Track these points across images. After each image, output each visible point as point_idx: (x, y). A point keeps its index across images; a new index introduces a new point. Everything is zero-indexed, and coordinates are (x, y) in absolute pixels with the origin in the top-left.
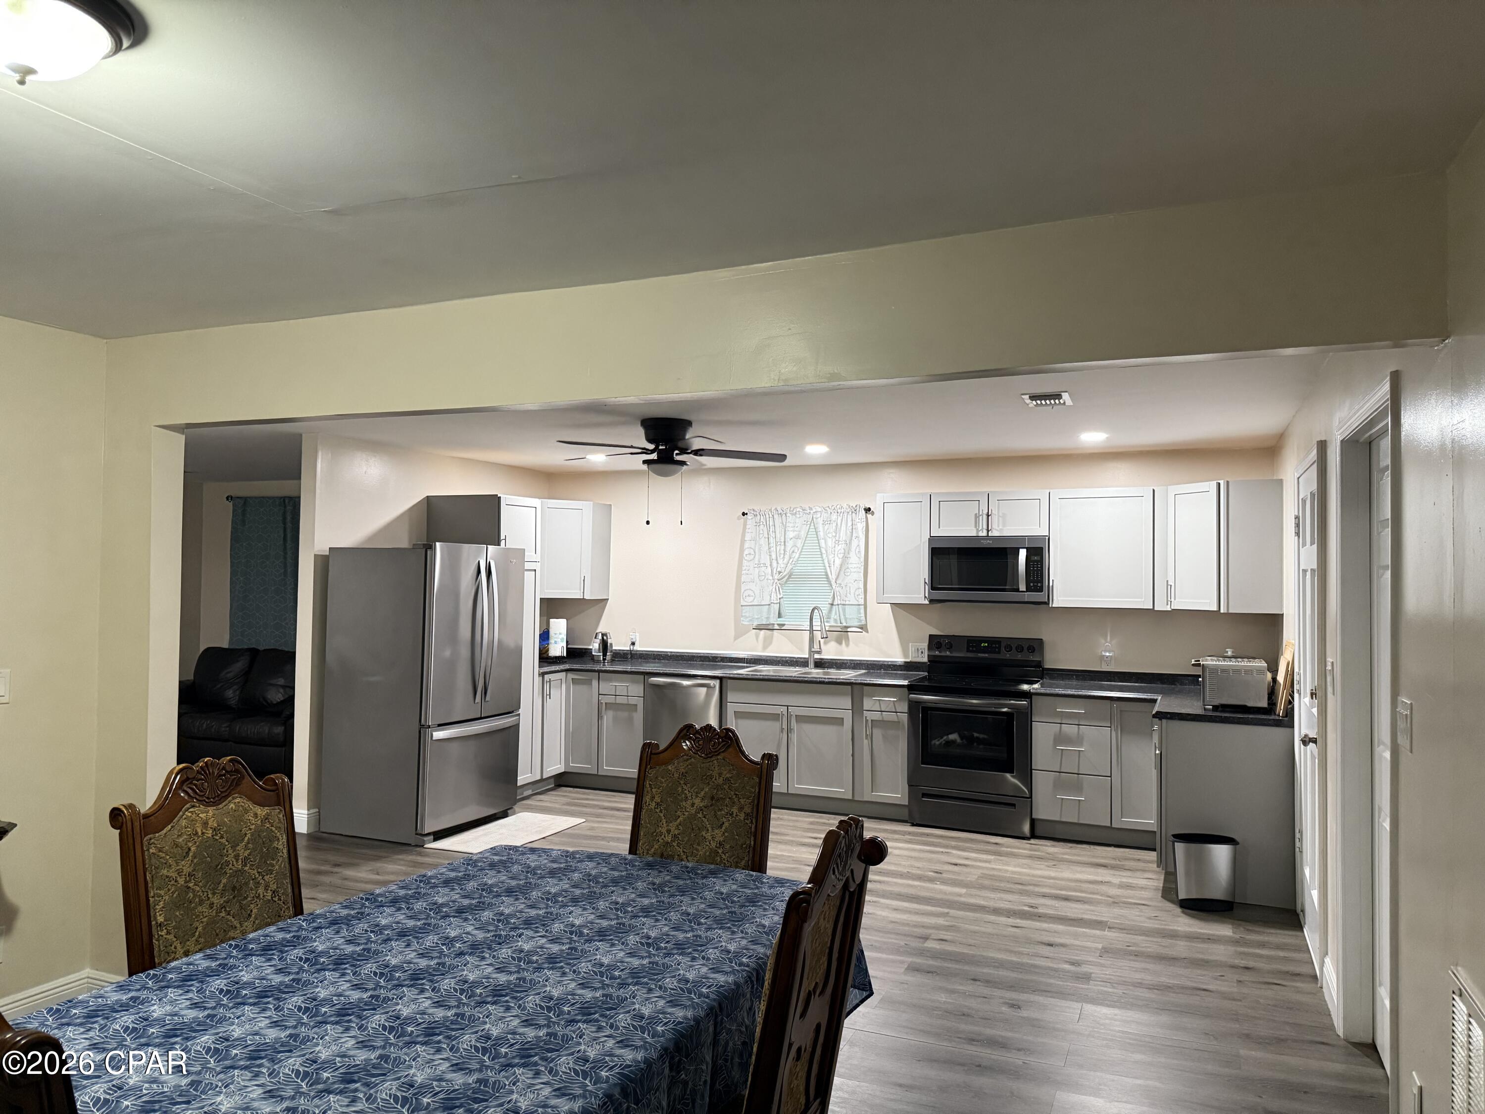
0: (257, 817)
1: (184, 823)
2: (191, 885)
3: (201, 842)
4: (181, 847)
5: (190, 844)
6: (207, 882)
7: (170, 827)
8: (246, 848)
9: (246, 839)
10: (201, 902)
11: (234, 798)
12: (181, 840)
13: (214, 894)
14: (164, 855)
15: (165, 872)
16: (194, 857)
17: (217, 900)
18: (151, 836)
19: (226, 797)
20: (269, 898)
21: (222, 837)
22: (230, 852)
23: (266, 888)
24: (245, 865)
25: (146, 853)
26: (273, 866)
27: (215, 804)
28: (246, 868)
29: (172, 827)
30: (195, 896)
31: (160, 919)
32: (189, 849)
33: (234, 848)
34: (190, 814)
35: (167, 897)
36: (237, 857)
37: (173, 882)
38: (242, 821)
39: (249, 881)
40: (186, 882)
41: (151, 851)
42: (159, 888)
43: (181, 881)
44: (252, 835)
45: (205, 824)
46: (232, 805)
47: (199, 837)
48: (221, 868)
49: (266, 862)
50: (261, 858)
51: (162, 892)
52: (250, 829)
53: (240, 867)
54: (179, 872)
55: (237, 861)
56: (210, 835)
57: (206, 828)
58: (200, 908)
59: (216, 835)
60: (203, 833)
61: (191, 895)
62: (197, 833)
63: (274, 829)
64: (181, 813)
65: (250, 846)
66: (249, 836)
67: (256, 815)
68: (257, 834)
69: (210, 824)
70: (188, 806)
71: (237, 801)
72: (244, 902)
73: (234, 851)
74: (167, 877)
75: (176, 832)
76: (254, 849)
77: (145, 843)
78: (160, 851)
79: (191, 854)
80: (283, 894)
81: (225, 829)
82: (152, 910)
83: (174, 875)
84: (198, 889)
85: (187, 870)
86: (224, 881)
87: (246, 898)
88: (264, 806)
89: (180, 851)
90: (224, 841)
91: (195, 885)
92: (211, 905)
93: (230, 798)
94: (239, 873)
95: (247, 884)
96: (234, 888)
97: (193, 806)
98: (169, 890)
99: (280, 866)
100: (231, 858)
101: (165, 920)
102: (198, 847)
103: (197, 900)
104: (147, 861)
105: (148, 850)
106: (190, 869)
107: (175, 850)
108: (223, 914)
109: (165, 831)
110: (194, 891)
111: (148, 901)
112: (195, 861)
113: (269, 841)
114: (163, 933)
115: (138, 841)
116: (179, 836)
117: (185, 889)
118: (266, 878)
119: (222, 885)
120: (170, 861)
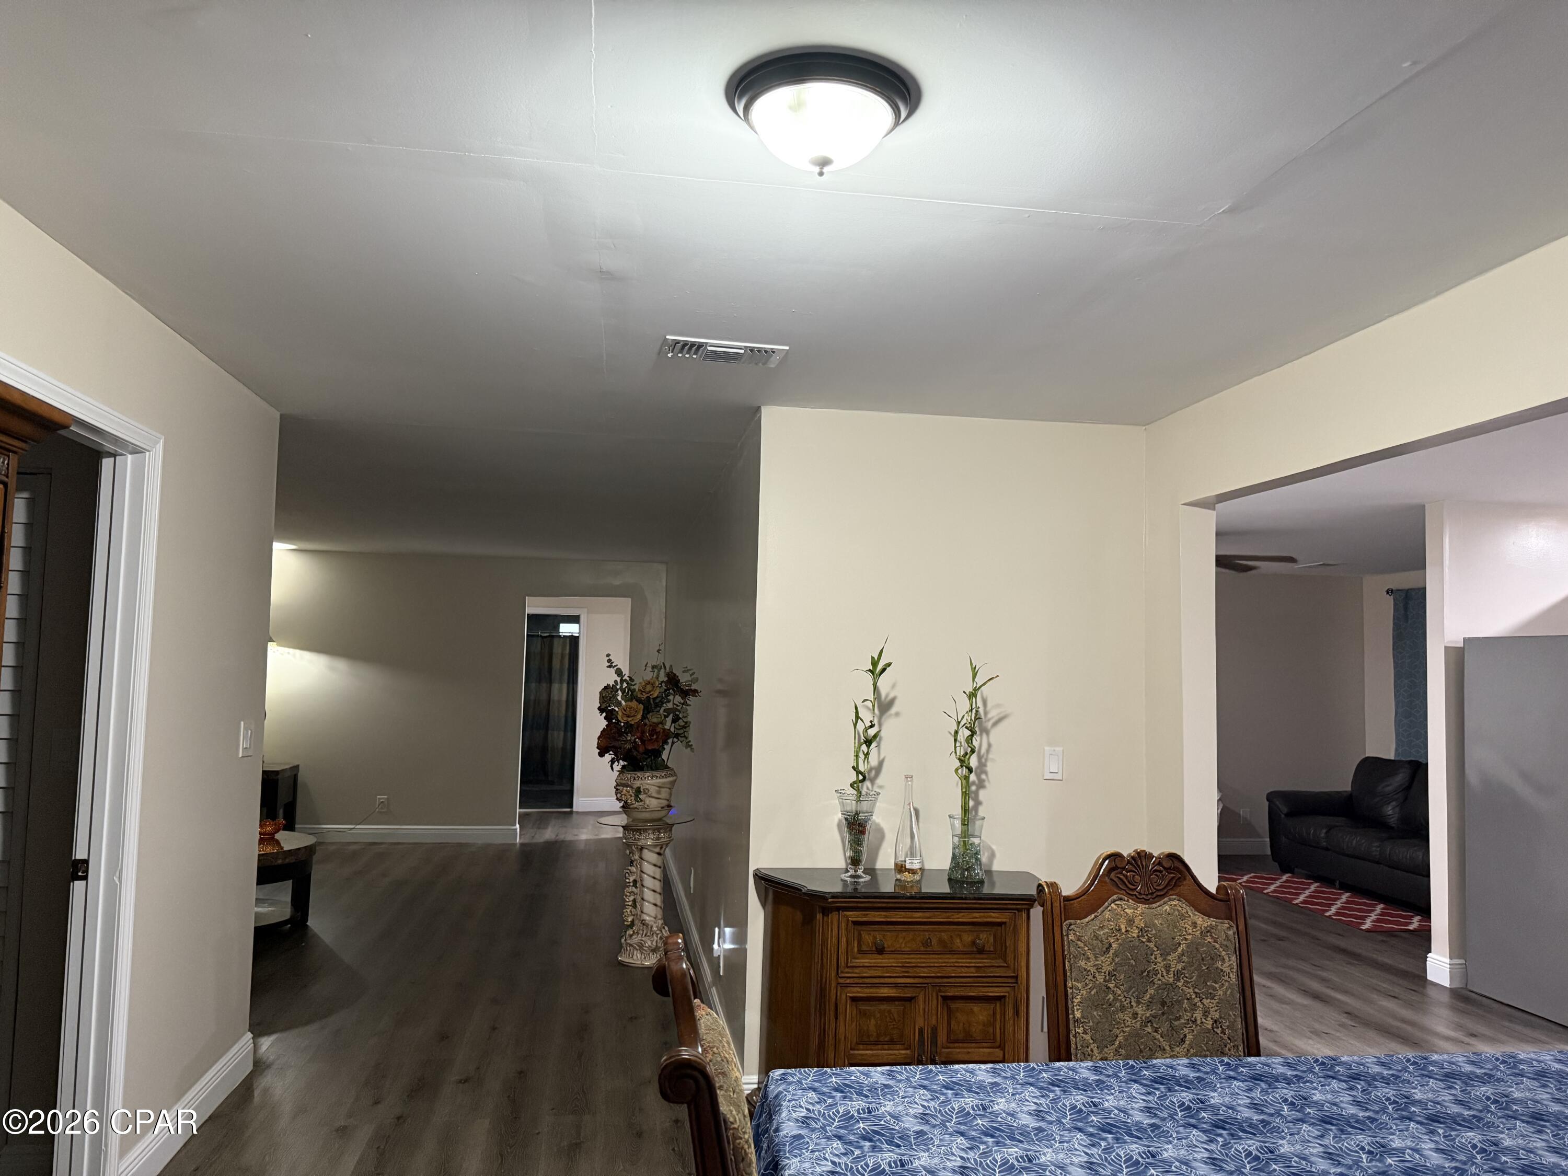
0: (1196, 927)
1: (1107, 914)
2: (1111, 985)
3: (1124, 941)
4: (1102, 941)
5: (1111, 940)
6: (1131, 988)
7: (1093, 916)
8: (1180, 960)
10: (1123, 1009)
11: (1170, 900)
12: (1101, 933)
13: (1138, 1003)
14: (1082, 945)
15: (1082, 963)
16: (1116, 955)
17: (1142, 1012)
18: (1072, 921)
19: (1163, 896)
20: (1210, 1027)
21: (1149, 940)
22: (1159, 959)
23: (1206, 1013)
24: (1178, 980)
25: (1065, 938)
26: (1215, 989)
27: (1146, 901)
28: (1180, 984)
29: (1096, 917)
30: (1115, 999)
31: (1078, 1015)
32: (1110, 945)
33: (1164, 955)
34: (1115, 907)
35: (1085, 992)
36: (1168, 968)
38: (1176, 927)
39: (1183, 1000)
40: (1106, 981)
41: (1070, 937)
42: (1077, 980)
43: (1100, 978)
44: (1188, 947)
45: (1131, 922)
46: (1166, 907)
47: (1122, 934)
48: (1147, 975)
49: (1205, 982)
50: (1199, 976)
51: (1079, 985)
52: (1186, 939)
53: (1171, 980)
54: (1098, 968)
55: (1168, 972)
56: (1135, 935)
57: (1131, 926)
58: (1121, 1015)
59: (1143, 936)
60: (1127, 931)
61: (1111, 997)
62: (1120, 930)
63: (1217, 946)
64: (1106, 904)
65: (1185, 958)
66: (1182, 946)
67: (1194, 924)
68: (1194, 947)
69: (1137, 922)
70: (1114, 897)
71: (1172, 903)
72: (1176, 1023)
73: (1165, 959)
74: (1085, 970)
75: (1099, 923)
76: (1190, 964)
77: (1065, 928)
78: (1079, 940)
79: (1112, 952)
80: (1228, 1027)
81: (1154, 932)
82: (1070, 1002)
83: (1093, 970)
84: (1119, 992)
85: (1107, 968)
86: (1151, 991)
87: (1178, 1019)
88: (1209, 916)
89: (1100, 945)
90: (1152, 945)
91: (1116, 986)
92: (1135, 1015)
93: (1166, 899)
94: (1168, 987)
95: (1179, 1002)
96: (1163, 1003)
97: (1121, 899)
98: (1086, 985)
99: (1225, 993)
100: (1160, 967)
101: (1082, 1017)
102: (1120, 945)
103: (1118, 1004)
104: (1066, 948)
105: (1067, 936)
106: (1110, 968)
107: (1095, 942)
108: (1149, 1029)
109: (1087, 920)
110: (1114, 993)
111: (1066, 991)
112: (1117, 960)
113: (1212, 959)
114: (1080, 1030)
115: (1057, 923)
116: (1101, 928)
117: (1104, 988)
118: (1205, 1001)
119: (1147, 997)
120: (1090, 953)
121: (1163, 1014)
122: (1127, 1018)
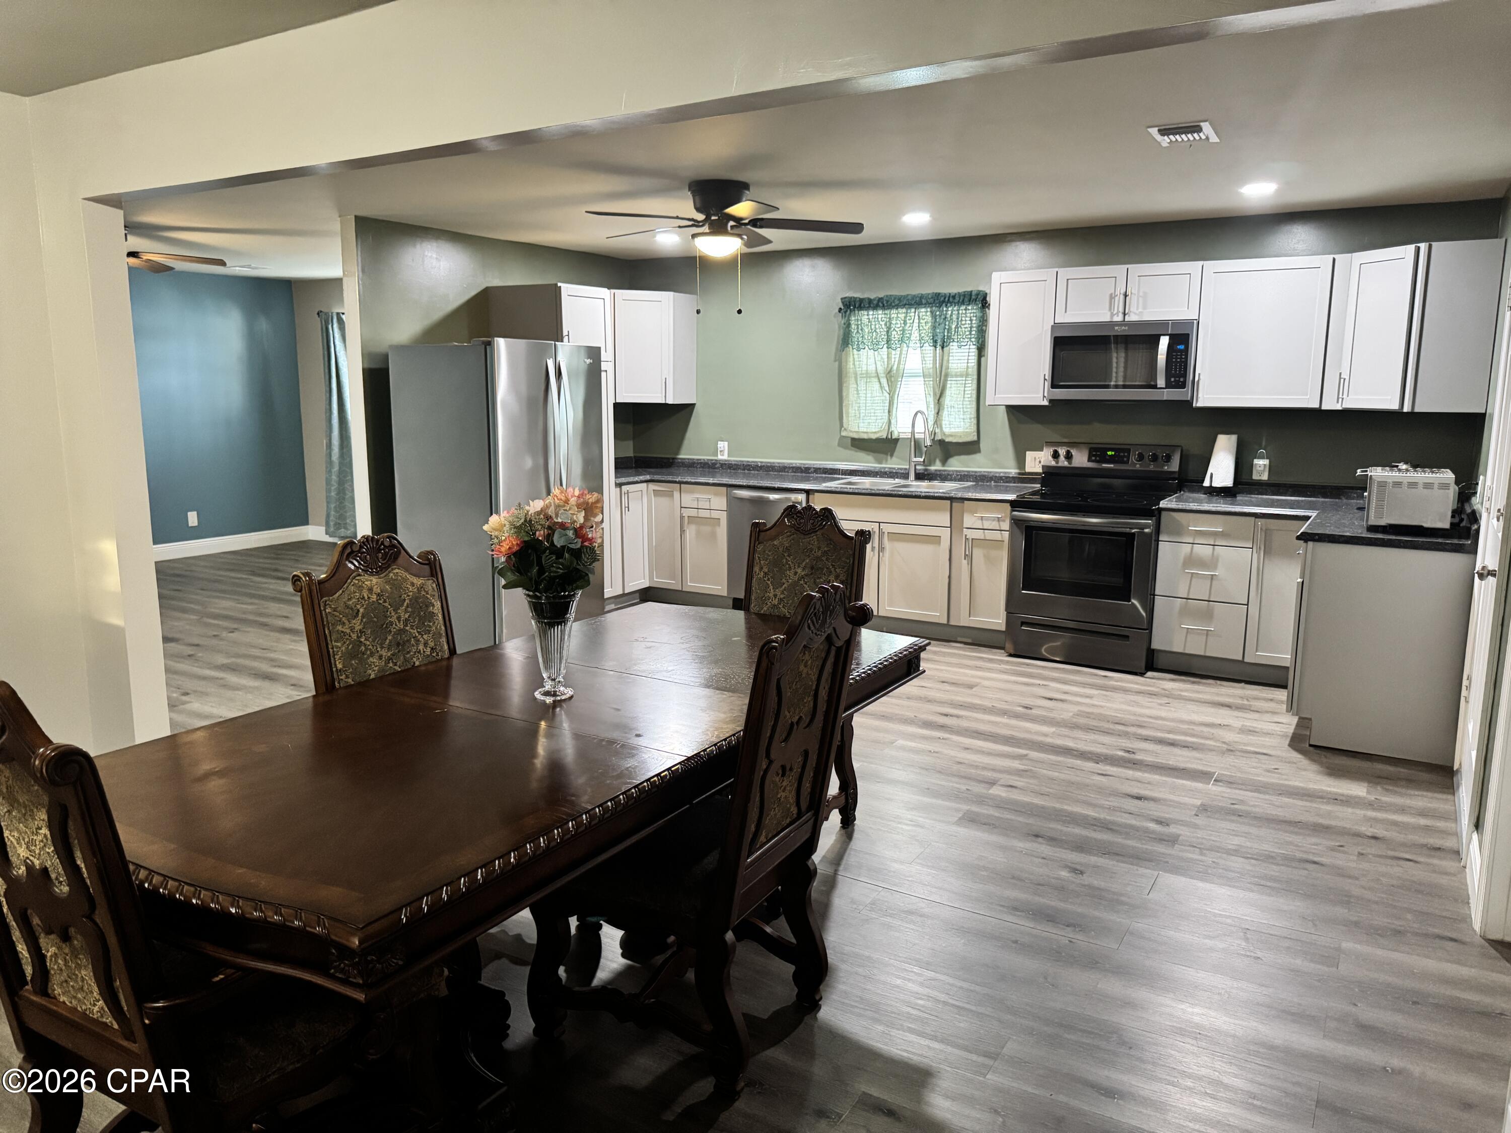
0: (413, 586)
1: (352, 588)
2: (362, 640)
3: (367, 605)
4: (352, 609)
5: (358, 607)
6: (376, 638)
7: (341, 591)
8: (406, 611)
9: (405, 604)
10: (372, 655)
11: (393, 569)
12: (351, 603)
13: (382, 648)
14: (338, 614)
15: (340, 628)
16: (363, 617)
17: (384, 653)
18: (326, 598)
19: (388, 567)
20: (429, 653)
21: (385, 601)
22: (393, 614)
23: (426, 644)
24: (407, 626)
25: (323, 612)
26: (430, 627)
27: (378, 573)
28: (407, 628)
29: (343, 592)
30: (366, 649)
31: (340, 666)
32: (358, 611)
34: (357, 582)
35: (344, 648)
36: (399, 618)
37: (347, 637)
38: (401, 588)
39: (410, 639)
40: (358, 637)
41: (327, 611)
42: (337, 641)
43: (354, 636)
44: (410, 600)
45: (370, 590)
46: (391, 575)
47: (365, 601)
48: (386, 627)
49: (423, 623)
50: (419, 621)
51: (339, 644)
52: (408, 596)
53: (402, 627)
54: (352, 629)
55: (399, 621)
56: (375, 600)
57: (371, 593)
58: (371, 659)
59: (380, 599)
60: (369, 598)
61: (363, 648)
62: (364, 598)
63: (429, 596)
64: (349, 581)
65: (410, 609)
66: (407, 601)
67: (413, 584)
68: (415, 601)
69: (374, 589)
70: (354, 574)
71: (395, 571)
72: (408, 656)
73: (396, 613)
74: (342, 632)
75: (346, 595)
76: (413, 612)
77: (322, 605)
78: (334, 611)
79: (360, 615)
80: (440, 651)
81: (387, 595)
82: (332, 659)
83: (348, 631)
84: (368, 643)
85: (358, 628)
86: (390, 638)
87: (408, 652)
88: (419, 577)
89: (351, 612)
90: (386, 604)
91: (365, 640)
92: (381, 657)
93: (390, 569)
94: (401, 631)
95: (409, 641)
96: (398, 644)
97: (359, 575)
98: (345, 643)
99: (436, 628)
100: (394, 619)
101: (344, 667)
102: (365, 609)
103: (368, 652)
104: (325, 619)
105: (325, 610)
106: (361, 627)
107: (347, 611)
108: (391, 665)
109: (337, 595)
110: (365, 645)
111: (328, 652)
112: (364, 620)
113: (426, 606)
114: (343, 677)
115: (316, 602)
116: (349, 599)
117: (357, 643)
118: (425, 637)
119: (388, 641)
120: (344, 619)
121: (399, 652)
122: (375, 660)
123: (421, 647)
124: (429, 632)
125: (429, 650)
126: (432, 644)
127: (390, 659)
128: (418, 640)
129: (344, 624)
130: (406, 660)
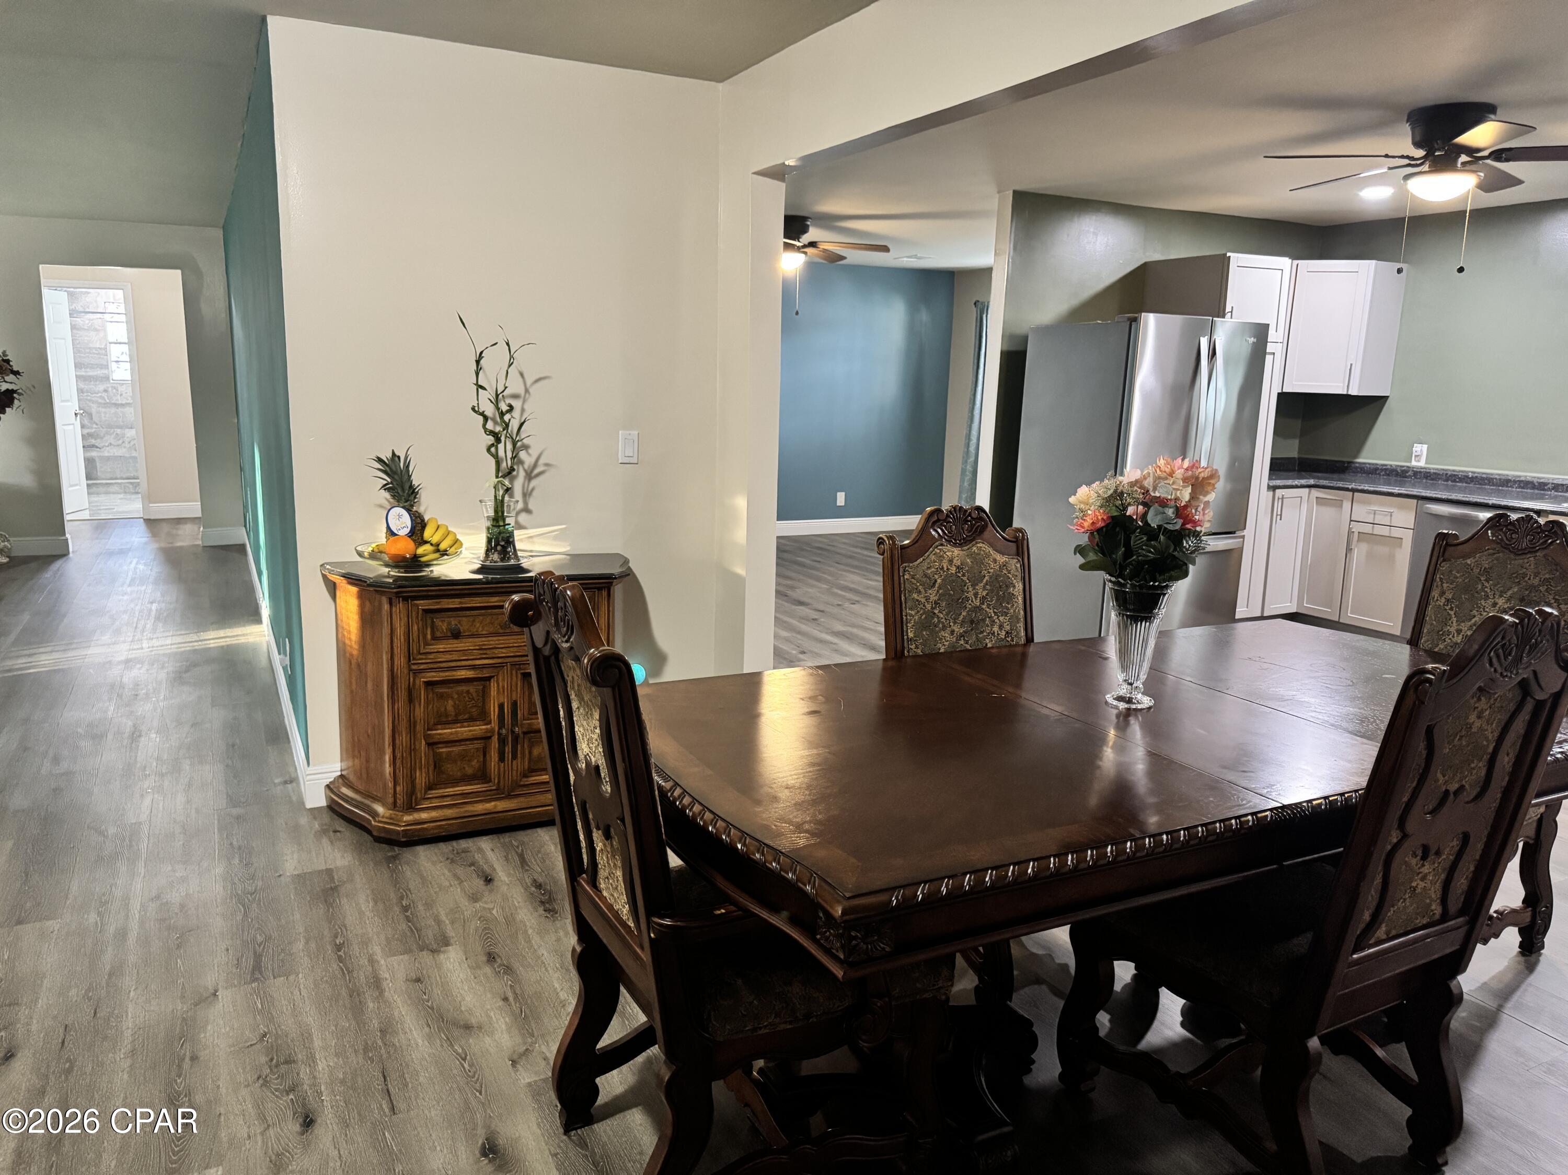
0: (996, 563)
1: (933, 557)
2: (936, 611)
3: (946, 576)
4: (929, 578)
5: (936, 576)
6: (950, 612)
7: (922, 559)
8: (984, 588)
9: (985, 581)
10: (944, 628)
11: (977, 543)
12: (929, 572)
13: (955, 623)
14: (916, 582)
15: (915, 596)
16: (940, 588)
17: (957, 629)
18: (907, 564)
19: (971, 541)
20: (1003, 637)
21: (964, 575)
22: (970, 589)
23: (1001, 627)
24: (983, 604)
25: (902, 578)
26: (1008, 609)
27: (961, 545)
28: (984, 607)
29: (924, 560)
30: (939, 621)
31: (911, 635)
32: (936, 581)
33: (974, 586)
34: (938, 551)
35: (917, 617)
36: (976, 595)
37: (922, 606)
38: (983, 563)
39: (985, 618)
40: (932, 608)
41: (906, 577)
42: (911, 609)
43: (929, 607)
44: (991, 577)
45: (951, 561)
46: (974, 548)
47: (944, 571)
48: (962, 602)
49: (1001, 604)
50: (997, 600)
51: (913, 613)
52: (989, 572)
53: (978, 604)
54: (927, 599)
55: (976, 598)
56: (953, 572)
57: (951, 565)
58: (943, 633)
59: (959, 572)
60: (948, 569)
61: (936, 619)
62: (943, 568)
63: (1010, 576)
64: (931, 549)
65: (988, 587)
66: (987, 578)
67: (995, 561)
68: (995, 578)
69: (955, 561)
70: (937, 543)
71: (978, 545)
72: (981, 636)
73: (974, 589)
74: (917, 600)
75: (926, 564)
76: (992, 591)
77: (901, 570)
78: (913, 578)
79: (937, 585)
80: (1015, 636)
81: (967, 568)
82: (905, 626)
83: (923, 600)
84: (942, 616)
85: (933, 598)
86: (964, 614)
87: (982, 632)
88: (1003, 554)
89: (928, 581)
90: (965, 578)
91: (939, 612)
92: (952, 632)
93: (974, 542)
94: (977, 609)
95: (984, 620)
96: (972, 622)
97: (942, 545)
98: (918, 612)
99: (1014, 611)
100: (971, 595)
101: (915, 637)
102: (943, 580)
103: (941, 626)
104: (902, 586)
105: (903, 576)
106: (936, 598)
107: (924, 579)
108: (962, 642)
109: (919, 561)
110: (938, 617)
111: (902, 618)
112: (941, 591)
113: (1007, 586)
114: (913, 647)
115: (896, 567)
116: (928, 568)
117: (931, 614)
118: (1001, 618)
119: (962, 617)
120: (920, 587)
121: (972, 630)
122: (947, 635)
123: (996, 629)
124: (1006, 615)
125: (1004, 633)
126: (1008, 628)
127: (962, 636)
128: (994, 621)
129: (920, 592)
130: (978, 640)
